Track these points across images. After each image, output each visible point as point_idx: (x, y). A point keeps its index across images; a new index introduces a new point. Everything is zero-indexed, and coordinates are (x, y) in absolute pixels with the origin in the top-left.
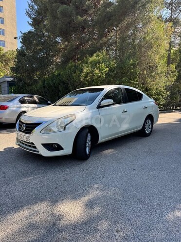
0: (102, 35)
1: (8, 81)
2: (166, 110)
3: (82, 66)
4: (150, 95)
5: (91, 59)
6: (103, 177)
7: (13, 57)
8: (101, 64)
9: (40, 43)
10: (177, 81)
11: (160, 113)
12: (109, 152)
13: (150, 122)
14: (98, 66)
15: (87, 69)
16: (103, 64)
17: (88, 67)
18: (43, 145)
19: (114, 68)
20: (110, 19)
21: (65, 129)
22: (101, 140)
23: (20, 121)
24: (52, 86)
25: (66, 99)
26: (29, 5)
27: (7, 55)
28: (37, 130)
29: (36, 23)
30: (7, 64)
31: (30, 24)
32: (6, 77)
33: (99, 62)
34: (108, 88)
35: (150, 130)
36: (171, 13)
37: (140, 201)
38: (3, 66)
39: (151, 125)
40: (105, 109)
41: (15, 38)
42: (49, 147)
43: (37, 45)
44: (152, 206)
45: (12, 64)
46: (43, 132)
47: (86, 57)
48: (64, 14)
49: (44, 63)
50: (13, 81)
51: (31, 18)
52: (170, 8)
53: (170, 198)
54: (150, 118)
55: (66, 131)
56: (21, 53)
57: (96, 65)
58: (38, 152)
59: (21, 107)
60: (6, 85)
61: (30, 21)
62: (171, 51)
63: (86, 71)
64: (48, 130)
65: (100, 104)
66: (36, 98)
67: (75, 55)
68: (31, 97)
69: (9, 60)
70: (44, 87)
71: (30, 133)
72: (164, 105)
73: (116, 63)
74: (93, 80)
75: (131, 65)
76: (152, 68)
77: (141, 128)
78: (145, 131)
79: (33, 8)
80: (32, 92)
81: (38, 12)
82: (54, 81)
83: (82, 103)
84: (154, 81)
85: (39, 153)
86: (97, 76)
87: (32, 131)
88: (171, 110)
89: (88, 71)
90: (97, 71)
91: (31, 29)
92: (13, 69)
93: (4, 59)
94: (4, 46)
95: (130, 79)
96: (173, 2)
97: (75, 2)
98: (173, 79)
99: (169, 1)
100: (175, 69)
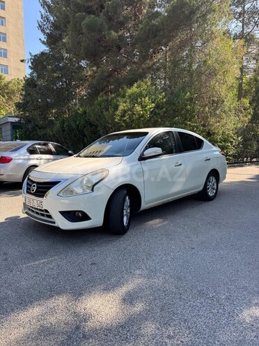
0: (144, 57)
1: (11, 122)
2: (237, 163)
3: (118, 101)
4: (214, 142)
5: (130, 91)
6: (148, 259)
7: (18, 88)
8: (145, 98)
9: (58, 68)
10: (251, 121)
11: (229, 167)
12: (156, 223)
13: (214, 180)
14: (139, 100)
15: (124, 104)
16: (147, 98)
17: (125, 102)
18: (63, 213)
19: (163, 103)
20: (156, 34)
21: (93, 190)
22: (144, 206)
23: (29, 179)
24: (74, 129)
25: (95, 147)
26: (42, 15)
27: (10, 85)
28: (52, 192)
29: (52, 40)
30: (10, 98)
31: (43, 42)
32: (9, 117)
33: (141, 95)
34: (154, 132)
35: (214, 191)
36: (243, 27)
37: (201, 293)
38: (4, 100)
39: (215, 185)
40: (150, 162)
41: (22, 61)
42: (70, 215)
43: (53, 71)
44: (218, 301)
45: (18, 98)
46: (61, 194)
47: (123, 88)
48: (91, 28)
49: (63, 97)
50: (19, 122)
51: (45, 33)
52: (241, 19)
53: (245, 288)
54: (214, 174)
55: (95, 193)
56: (30, 83)
57: (137, 100)
58: (54, 223)
59: (29, 159)
60: (9, 127)
61: (44, 38)
62: (242, 80)
64: (68, 191)
65: (142, 154)
66: (51, 146)
67: (107, 85)
68: (44, 144)
69: (13, 92)
70: (63, 131)
71: (42, 196)
72: (234, 156)
73: (164, 97)
74: (133, 120)
75: (187, 100)
76: (217, 103)
77: (201, 188)
78: (207, 193)
79: (47, 19)
80: (45, 138)
81: (55, 26)
82: (78, 122)
83: (117, 153)
84: (219, 122)
85: (56, 225)
86: (139, 114)
87: (45, 192)
88: (243, 163)
89: (126, 108)
90: (138, 108)
91: (45, 49)
92: (18, 106)
93: (6, 91)
94: (6, 72)
95: (186, 119)
96: (244, 12)
97: (108, 12)
98: (246, 119)
99: (239, 10)
100: (249, 105)
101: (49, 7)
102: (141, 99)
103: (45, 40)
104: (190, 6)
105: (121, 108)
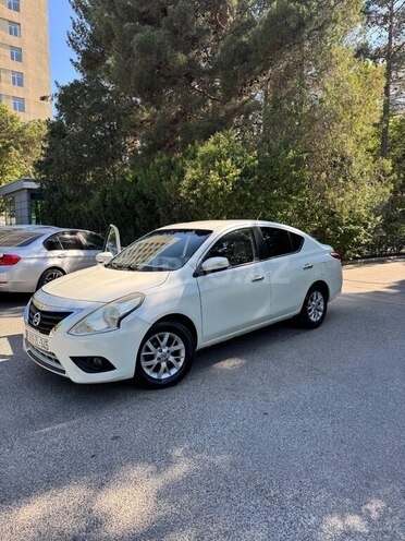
0: (230, 92)
1: (28, 189)
3: (184, 164)
5: (202, 150)
6: (195, 432)
7: (39, 136)
8: (225, 160)
9: (100, 107)
10: (394, 192)
13: (320, 297)
14: (217, 163)
15: (194, 171)
16: (229, 161)
17: (195, 167)
18: (73, 359)
19: (254, 167)
21: (118, 326)
22: (201, 343)
23: (32, 303)
24: (120, 205)
26: (74, 24)
27: (27, 131)
28: (65, 324)
29: (90, 62)
30: (27, 151)
31: (76, 65)
32: (25, 180)
33: (218, 156)
35: (320, 314)
36: (390, 38)
37: (260, 490)
38: (18, 155)
39: (322, 303)
41: (43, 98)
42: (86, 363)
43: (91, 113)
44: (280, 503)
45: (37, 153)
46: (73, 332)
47: (193, 144)
48: (146, 48)
49: (106, 152)
50: (41, 189)
51: (78, 51)
52: (388, 26)
53: (324, 483)
54: (320, 287)
55: (122, 331)
56: (56, 130)
57: (213, 162)
58: (64, 372)
60: (25, 197)
61: (76, 58)
62: (387, 122)
63: (190, 176)
64: (82, 327)
65: (200, 267)
67: (170, 139)
69: (31, 142)
70: (105, 206)
71: (47, 333)
72: (370, 247)
73: (257, 158)
74: (207, 195)
75: (292, 162)
76: (341, 164)
77: (298, 311)
78: (308, 317)
79: (82, 29)
81: (94, 40)
82: (125, 194)
84: (343, 195)
85: (66, 375)
86: (216, 186)
87: (51, 327)
89: (195, 177)
90: (214, 176)
91: (79, 77)
92: (38, 166)
93: (21, 140)
94: (22, 109)
95: (290, 192)
96: (392, 15)
97: (172, 21)
98: (387, 190)
99: (384, 11)
100: (391, 168)
101: (85, 9)
102: (220, 162)
103: (79, 62)
104: (298, 15)
105: (188, 176)
